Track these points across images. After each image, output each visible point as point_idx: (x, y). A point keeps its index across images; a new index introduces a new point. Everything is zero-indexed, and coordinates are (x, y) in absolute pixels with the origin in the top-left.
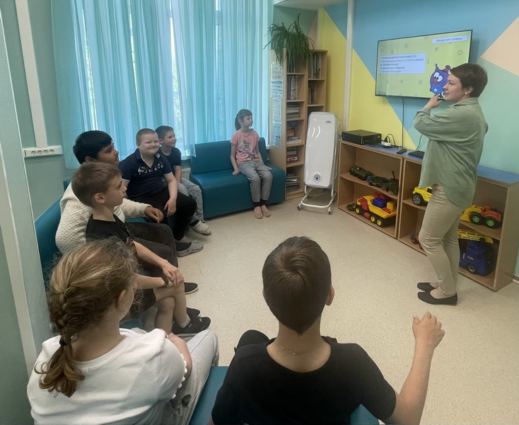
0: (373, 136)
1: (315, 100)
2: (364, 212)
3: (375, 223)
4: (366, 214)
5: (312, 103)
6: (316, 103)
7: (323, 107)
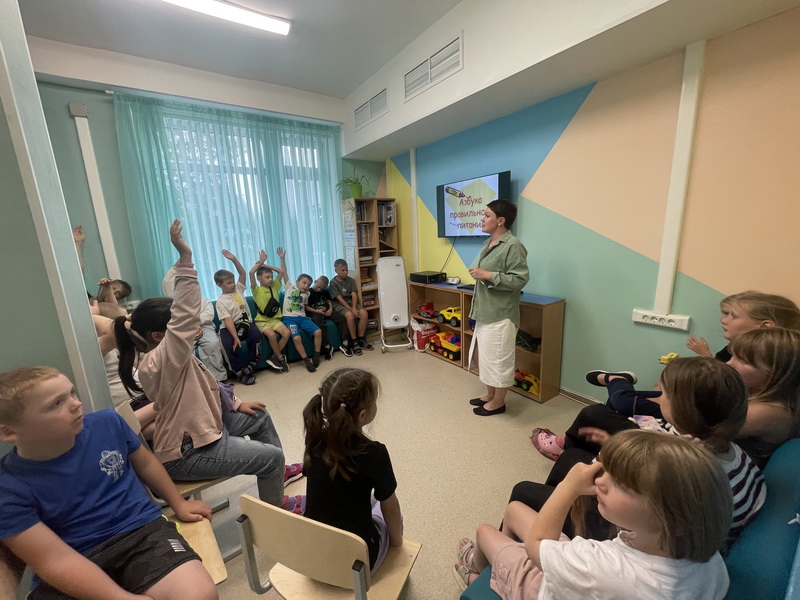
0: (439, 275)
2: (438, 349)
3: (448, 357)
4: (440, 350)
5: (384, 249)
6: (388, 249)
7: (395, 252)
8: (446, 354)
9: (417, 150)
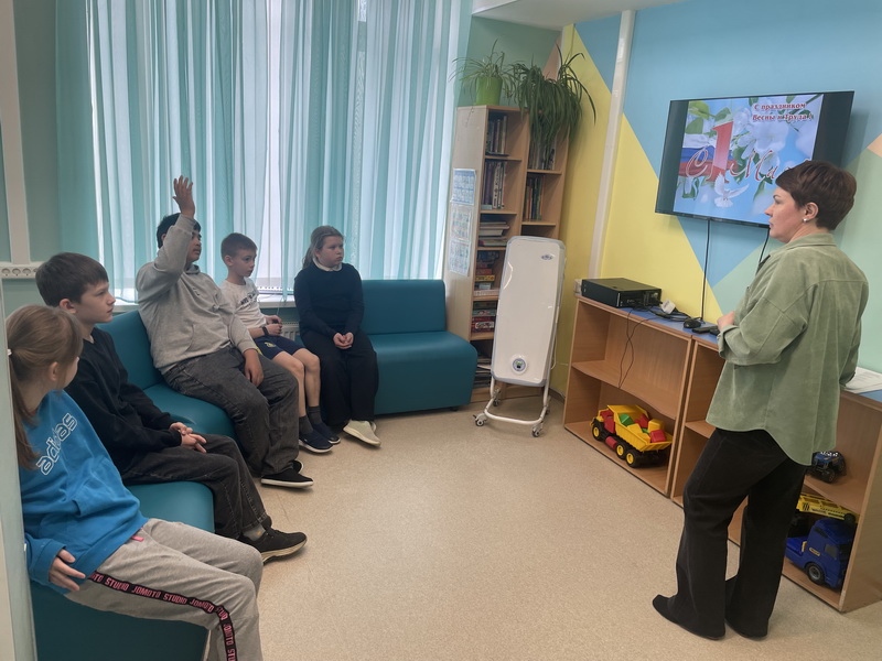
0: (644, 292)
1: (540, 213)
2: (607, 436)
4: (610, 440)
5: (534, 218)
6: (540, 220)
7: (554, 227)
8: (620, 451)
9: (636, 16)
